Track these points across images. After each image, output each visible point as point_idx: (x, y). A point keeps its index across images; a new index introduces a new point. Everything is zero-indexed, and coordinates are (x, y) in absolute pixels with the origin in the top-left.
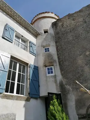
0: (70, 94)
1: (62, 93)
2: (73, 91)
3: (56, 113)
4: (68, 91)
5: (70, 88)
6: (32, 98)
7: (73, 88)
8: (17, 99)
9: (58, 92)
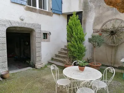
0: (92, 12)
1: (84, 11)
2: (95, 8)
3: (73, 25)
4: (91, 8)
5: (93, 6)
6: (54, 13)
7: (96, 6)
8: (40, 13)
9: (80, 9)
